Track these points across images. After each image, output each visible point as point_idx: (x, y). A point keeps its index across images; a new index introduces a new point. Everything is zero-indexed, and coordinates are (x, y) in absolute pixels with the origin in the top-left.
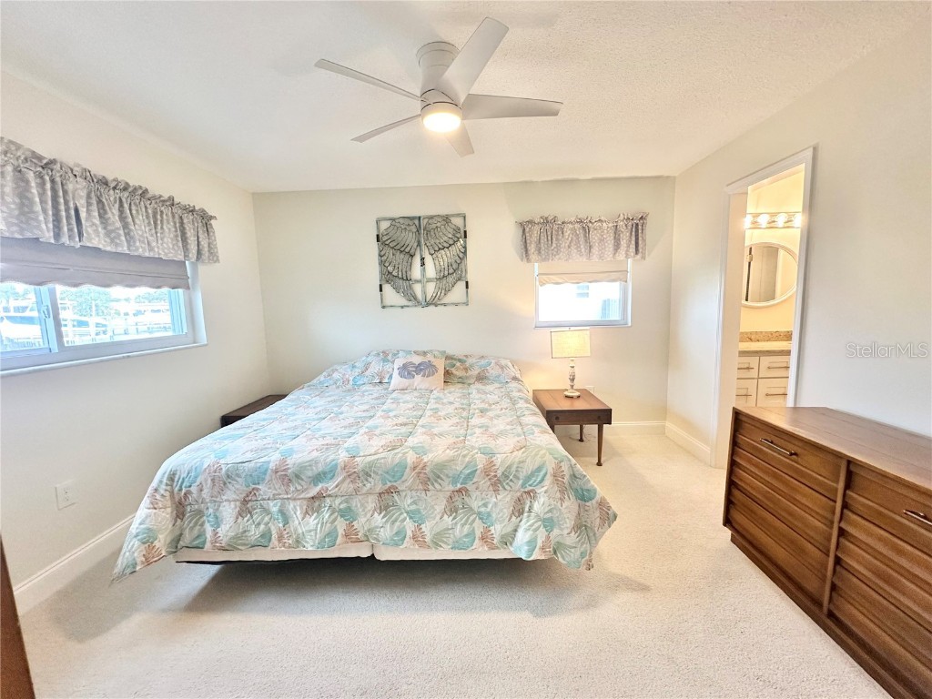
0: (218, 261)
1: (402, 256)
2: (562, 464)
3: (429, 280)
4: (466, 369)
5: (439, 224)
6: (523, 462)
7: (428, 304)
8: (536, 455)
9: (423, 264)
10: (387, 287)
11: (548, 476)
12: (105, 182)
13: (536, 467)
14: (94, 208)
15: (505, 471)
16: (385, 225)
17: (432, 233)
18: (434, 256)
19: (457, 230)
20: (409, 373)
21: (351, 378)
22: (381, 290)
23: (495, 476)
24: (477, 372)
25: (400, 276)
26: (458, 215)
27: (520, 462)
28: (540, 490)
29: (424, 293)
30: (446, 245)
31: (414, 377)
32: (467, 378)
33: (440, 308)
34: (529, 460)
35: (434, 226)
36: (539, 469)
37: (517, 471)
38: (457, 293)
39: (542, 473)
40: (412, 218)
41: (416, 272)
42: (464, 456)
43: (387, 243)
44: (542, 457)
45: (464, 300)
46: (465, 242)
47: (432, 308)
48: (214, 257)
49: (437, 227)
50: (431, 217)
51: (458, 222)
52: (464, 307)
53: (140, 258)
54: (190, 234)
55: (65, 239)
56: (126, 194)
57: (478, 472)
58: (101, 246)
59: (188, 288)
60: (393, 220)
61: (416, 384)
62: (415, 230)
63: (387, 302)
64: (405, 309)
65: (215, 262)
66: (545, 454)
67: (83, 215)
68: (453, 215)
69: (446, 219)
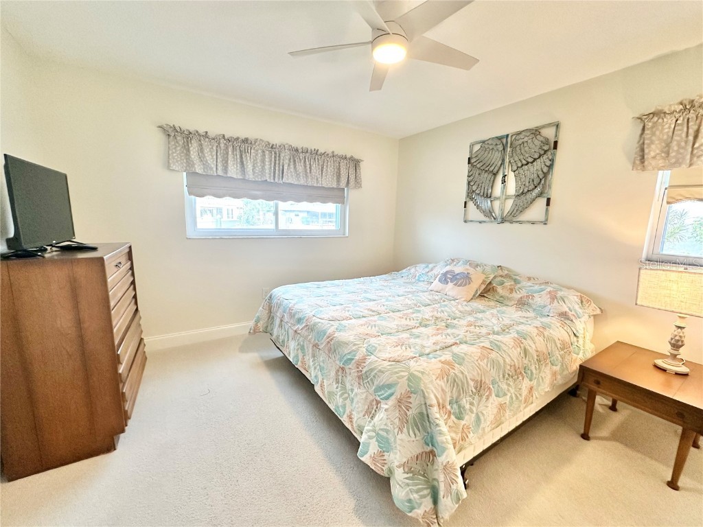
0: (361, 187)
1: (486, 175)
2: (413, 396)
3: (508, 197)
4: (511, 290)
5: (526, 139)
6: (383, 372)
7: (503, 221)
8: (396, 373)
9: (504, 182)
10: (471, 204)
11: (393, 398)
12: (297, 150)
13: (388, 383)
14: (292, 163)
15: (368, 371)
16: (477, 147)
17: (518, 149)
18: (517, 172)
19: (547, 141)
20: (445, 280)
21: (418, 275)
22: (465, 207)
23: (361, 371)
24: (520, 296)
25: (482, 194)
26: (549, 125)
27: (380, 371)
28: (384, 406)
29: (502, 210)
30: (530, 160)
31: (447, 283)
32: (508, 298)
33: (516, 225)
34: (387, 373)
35: (520, 142)
36: (389, 386)
37: (374, 376)
38: (536, 210)
39: (390, 392)
40: (500, 138)
41: (498, 189)
42: (355, 345)
43: (475, 164)
44: (398, 378)
45: (543, 219)
46: (554, 155)
47: (507, 225)
48: (358, 184)
49: (523, 143)
50: (519, 133)
51: (549, 133)
52: (542, 226)
53: (313, 187)
54: (343, 172)
55: (276, 180)
56: (307, 154)
57: (354, 361)
58: (292, 182)
59: (343, 203)
60: (484, 142)
61: (447, 290)
62: (502, 149)
63: (470, 217)
64: (483, 224)
65: (359, 187)
66: (403, 377)
67: (286, 167)
68: (543, 127)
69: (536, 132)
